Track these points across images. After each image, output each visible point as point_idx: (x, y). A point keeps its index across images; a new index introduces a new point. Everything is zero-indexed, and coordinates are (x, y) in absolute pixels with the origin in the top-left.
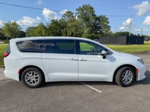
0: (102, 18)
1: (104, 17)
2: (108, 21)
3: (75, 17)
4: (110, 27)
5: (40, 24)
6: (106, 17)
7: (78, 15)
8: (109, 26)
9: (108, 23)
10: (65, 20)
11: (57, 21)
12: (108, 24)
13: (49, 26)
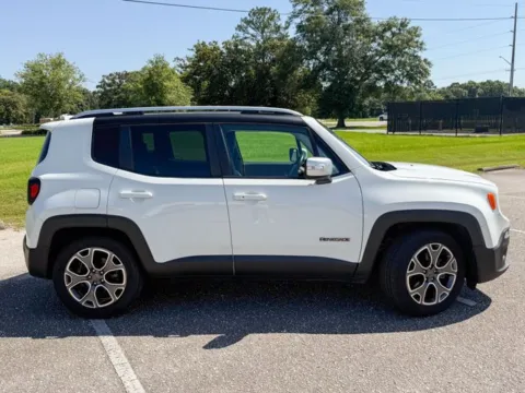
0: (394, 29)
1: (403, 25)
2: (420, 40)
3: (286, 28)
4: (429, 64)
5: (152, 62)
6: (409, 26)
7: (297, 21)
8: (425, 60)
9: (421, 49)
10: (247, 41)
11: (216, 49)
12: (419, 54)
13: (187, 67)
